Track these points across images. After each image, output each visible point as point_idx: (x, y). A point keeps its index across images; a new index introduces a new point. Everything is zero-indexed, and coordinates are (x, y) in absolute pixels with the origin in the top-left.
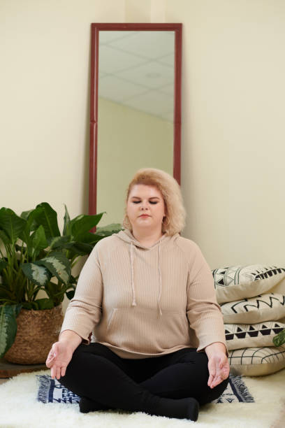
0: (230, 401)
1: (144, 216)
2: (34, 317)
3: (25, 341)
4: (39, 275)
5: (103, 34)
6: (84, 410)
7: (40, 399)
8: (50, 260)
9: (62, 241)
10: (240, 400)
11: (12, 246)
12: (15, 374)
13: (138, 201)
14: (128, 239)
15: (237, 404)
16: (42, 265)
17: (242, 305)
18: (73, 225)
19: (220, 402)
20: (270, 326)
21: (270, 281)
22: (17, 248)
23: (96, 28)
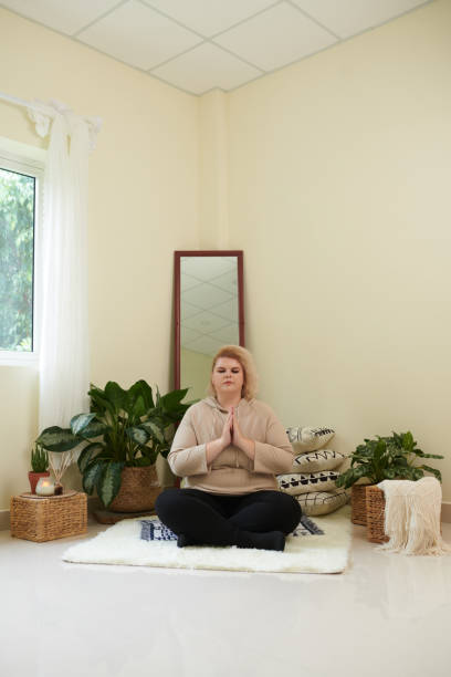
0: (304, 534)
1: (228, 383)
2: (134, 472)
3: (127, 493)
4: (140, 436)
5: (183, 259)
6: (181, 545)
7: (142, 538)
8: (148, 424)
9: (157, 411)
10: (313, 533)
11: (116, 417)
12: (120, 520)
13: (222, 370)
14: (214, 405)
15: (310, 537)
16: (142, 428)
17: (305, 457)
18: (164, 400)
19: (295, 535)
20: (327, 474)
21: (323, 438)
22: (120, 419)
23: (178, 255)
